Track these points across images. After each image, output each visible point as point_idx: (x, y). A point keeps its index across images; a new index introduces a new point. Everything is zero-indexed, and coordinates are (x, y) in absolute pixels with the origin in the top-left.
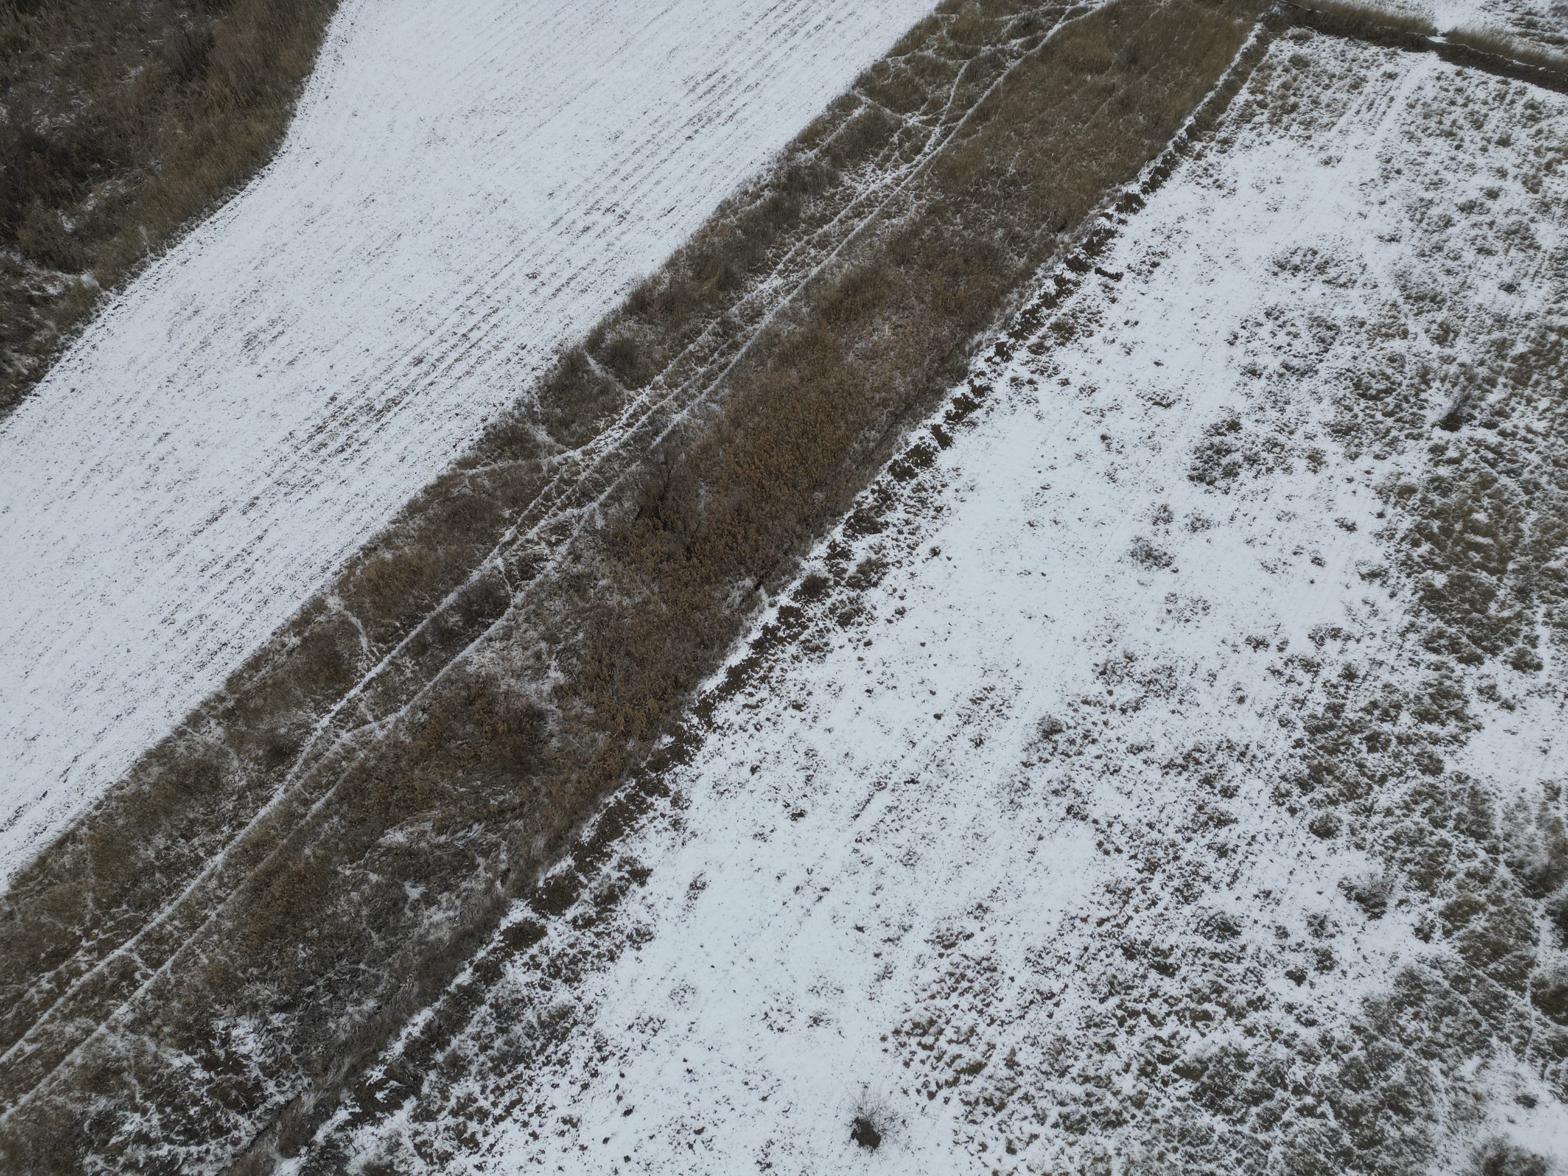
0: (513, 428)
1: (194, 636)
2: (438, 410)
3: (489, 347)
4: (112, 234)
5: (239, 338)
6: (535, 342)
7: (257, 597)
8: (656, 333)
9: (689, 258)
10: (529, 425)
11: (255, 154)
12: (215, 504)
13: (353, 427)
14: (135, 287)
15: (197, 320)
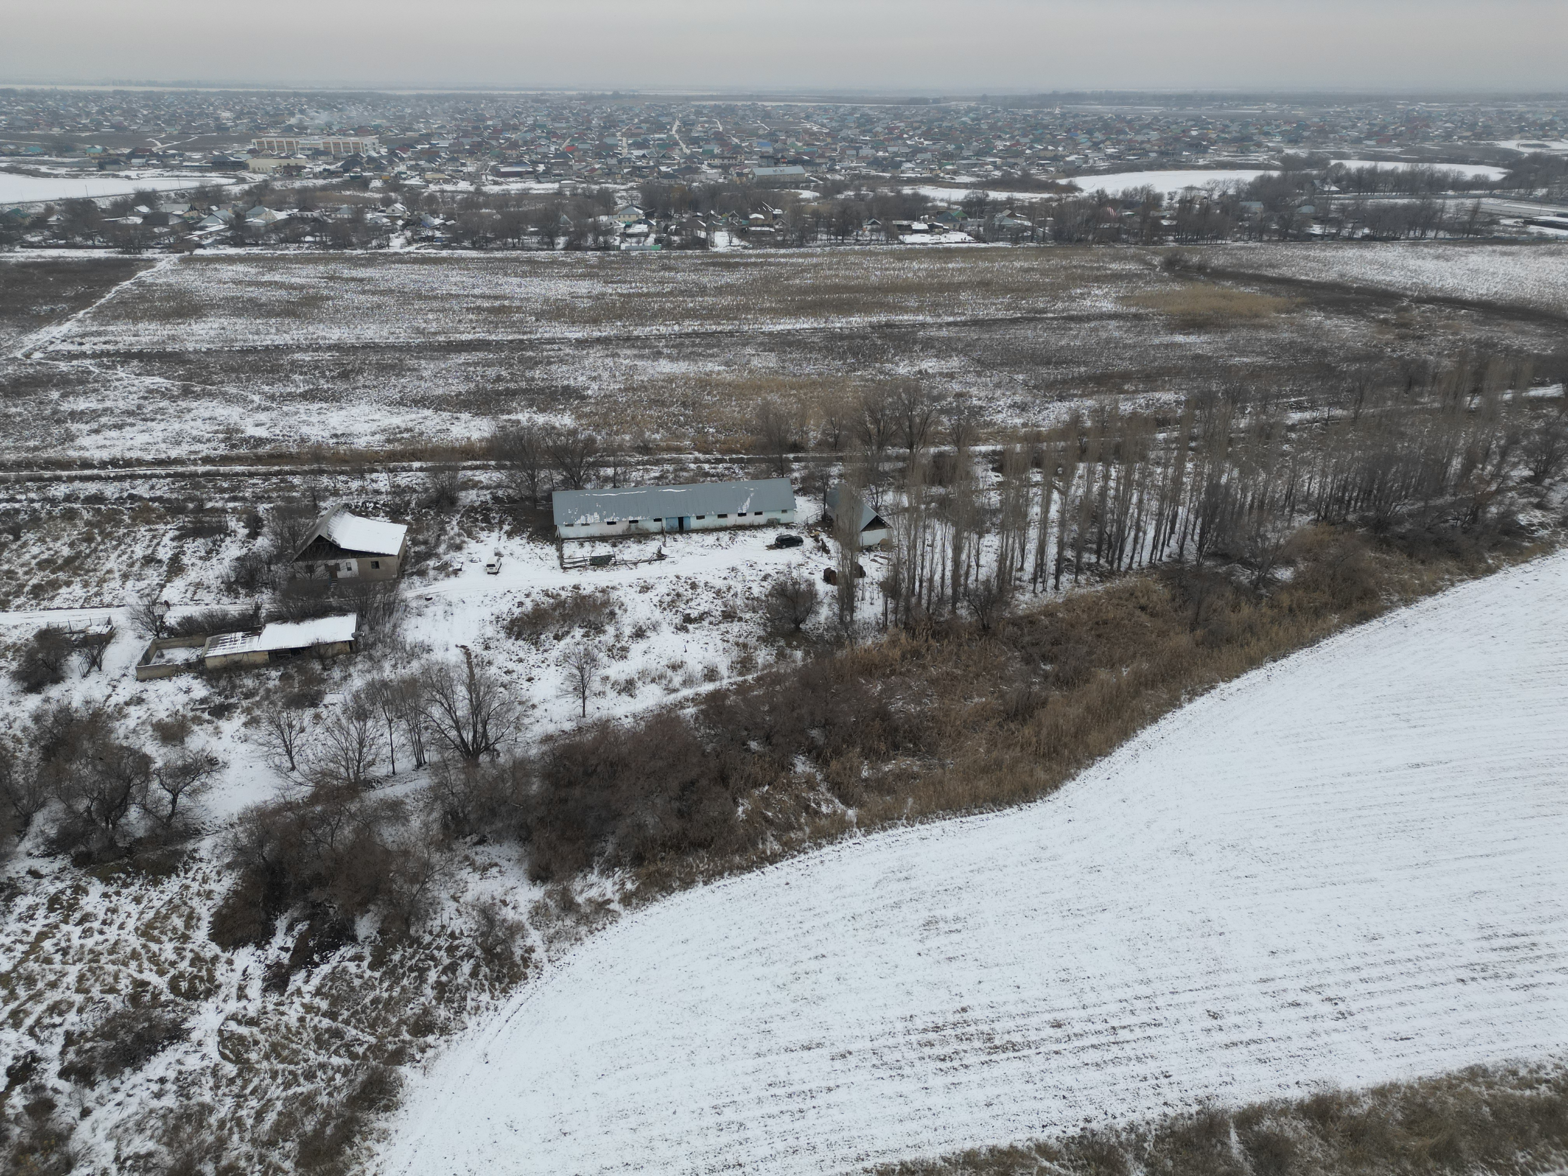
0: (1112, 1148)
1: (725, 1138)
2: (1049, 1081)
3: (1132, 1054)
4: (889, 793)
5: (925, 915)
6: (1184, 1078)
7: (792, 1141)
8: (1327, 1155)
9: (1405, 1098)
10: (1130, 1157)
11: (1026, 791)
12: (817, 1035)
13: (965, 1045)
14: (878, 837)
15: (904, 885)
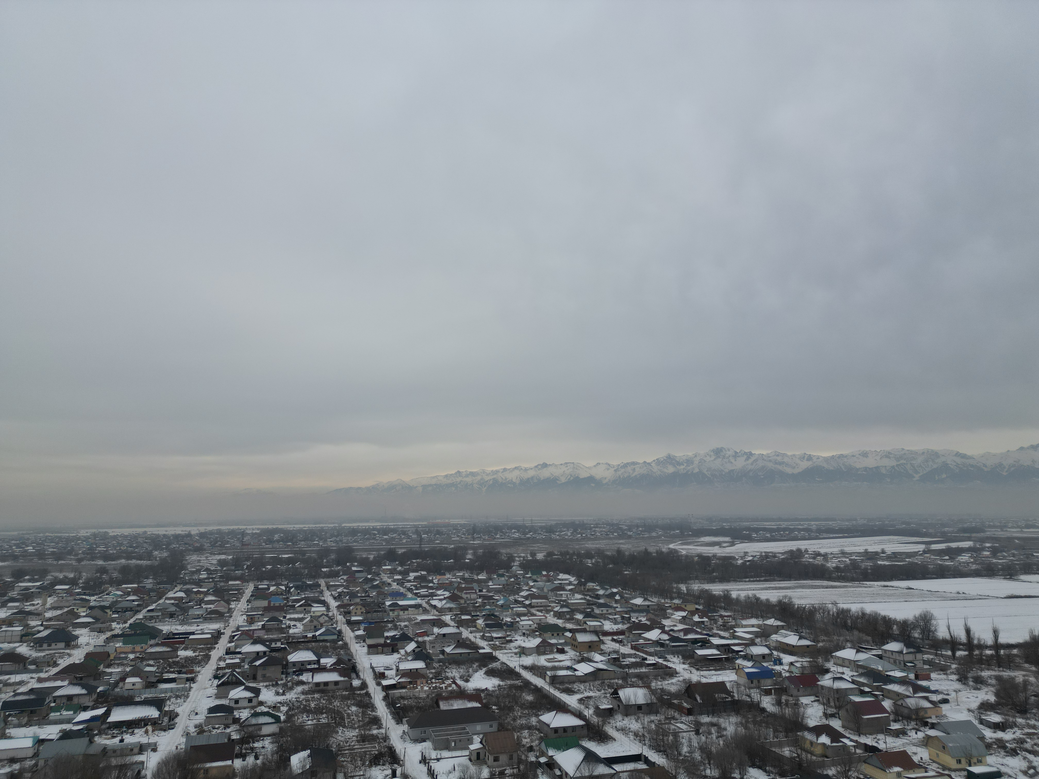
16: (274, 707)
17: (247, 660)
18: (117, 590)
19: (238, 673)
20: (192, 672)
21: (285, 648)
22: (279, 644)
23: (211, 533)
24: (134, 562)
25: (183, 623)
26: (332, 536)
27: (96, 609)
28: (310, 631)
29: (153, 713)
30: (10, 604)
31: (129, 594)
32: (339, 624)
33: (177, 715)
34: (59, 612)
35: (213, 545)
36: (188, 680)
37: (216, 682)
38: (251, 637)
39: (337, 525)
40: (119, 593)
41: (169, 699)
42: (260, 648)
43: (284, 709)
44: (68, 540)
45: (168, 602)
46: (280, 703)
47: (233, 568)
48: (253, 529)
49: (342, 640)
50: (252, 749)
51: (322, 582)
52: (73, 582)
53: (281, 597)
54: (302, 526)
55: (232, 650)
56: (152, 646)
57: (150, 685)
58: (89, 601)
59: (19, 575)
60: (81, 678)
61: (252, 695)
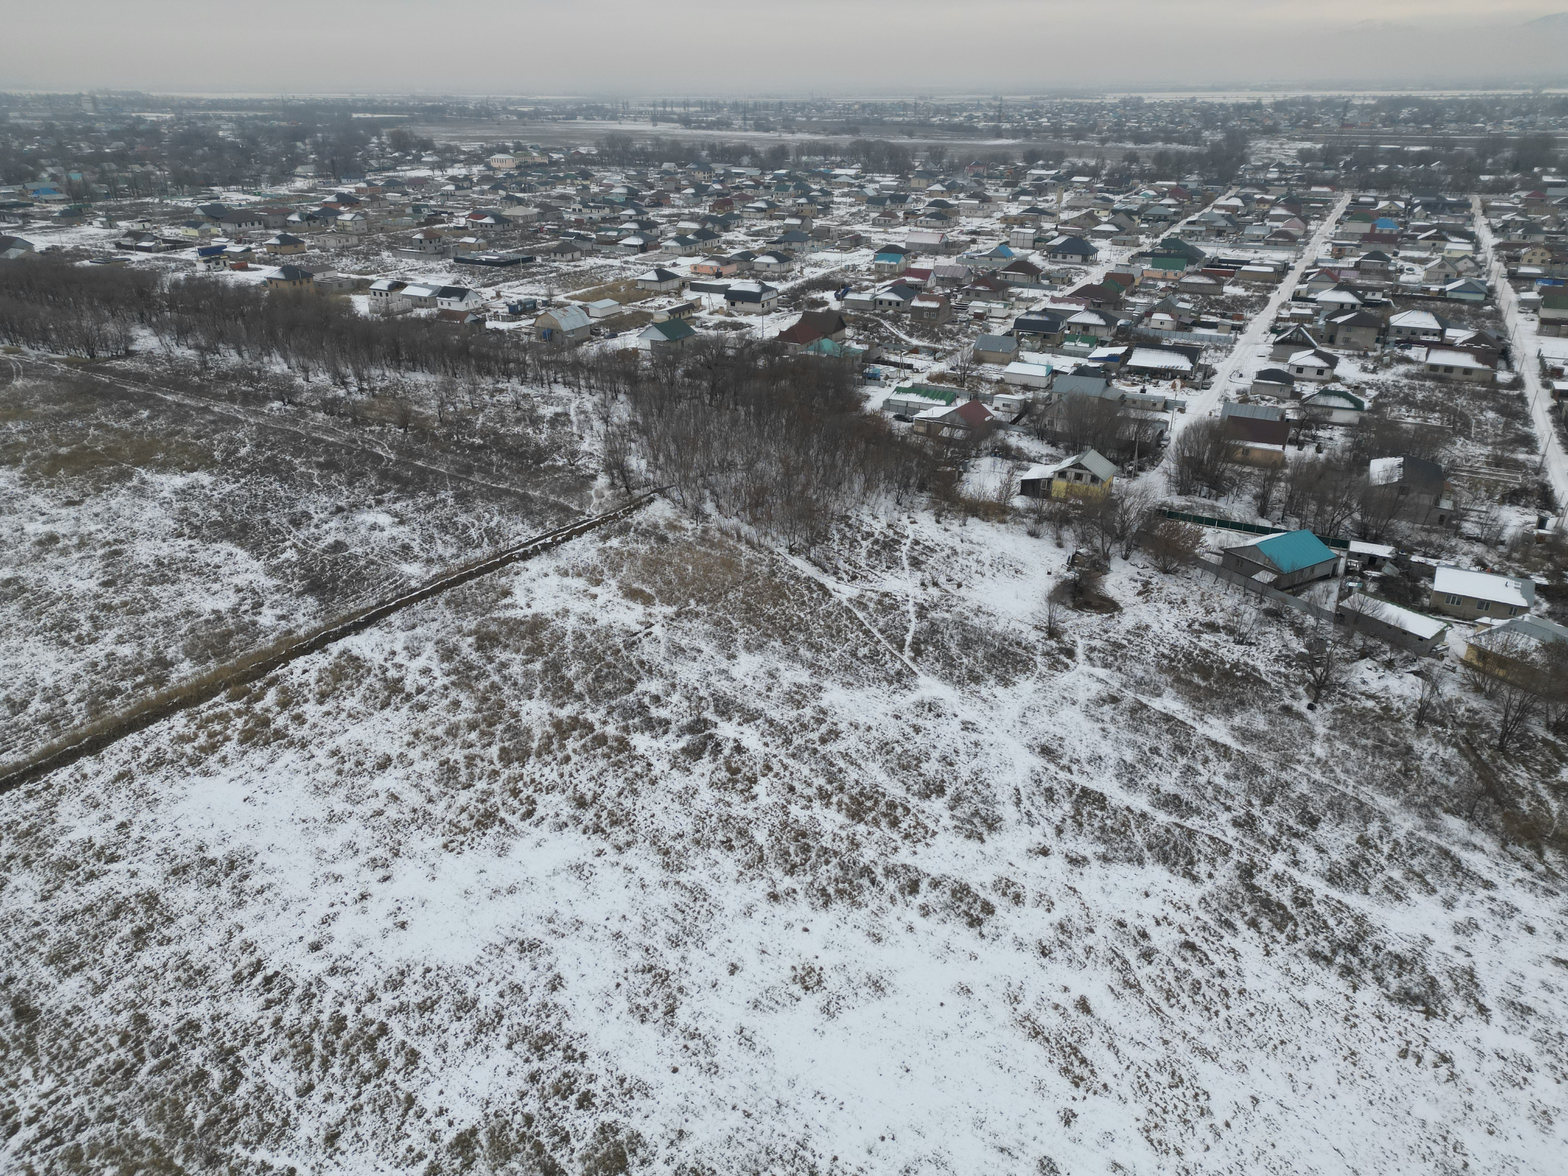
16: (1356, 388)
17: (1324, 314)
18: (1149, 188)
19: (1308, 330)
20: (1240, 318)
21: (1388, 304)
22: (1378, 296)
23: (1293, 103)
24: (1174, 146)
25: (1235, 245)
26: (1516, 113)
27: (1121, 214)
28: (1436, 281)
29: (1182, 363)
30: (1022, 198)
31: (1163, 195)
32: (1493, 277)
33: (1214, 373)
34: (1076, 214)
35: (1294, 125)
36: (1234, 328)
37: (1273, 337)
38: (1335, 279)
39: (1530, 92)
40: (1152, 193)
41: (1206, 349)
42: (1346, 298)
43: (1372, 393)
44: (1091, 109)
45: (1216, 211)
46: (1367, 383)
47: (1322, 164)
48: (1365, 98)
49: (1493, 303)
50: (1315, 438)
51: (1476, 200)
52: (1094, 173)
53: (1395, 219)
54: (1456, 93)
55: (1302, 294)
56: (1189, 274)
57: (1183, 327)
58: (1112, 201)
59: (1031, 158)
60: (1099, 305)
61: (1325, 365)
